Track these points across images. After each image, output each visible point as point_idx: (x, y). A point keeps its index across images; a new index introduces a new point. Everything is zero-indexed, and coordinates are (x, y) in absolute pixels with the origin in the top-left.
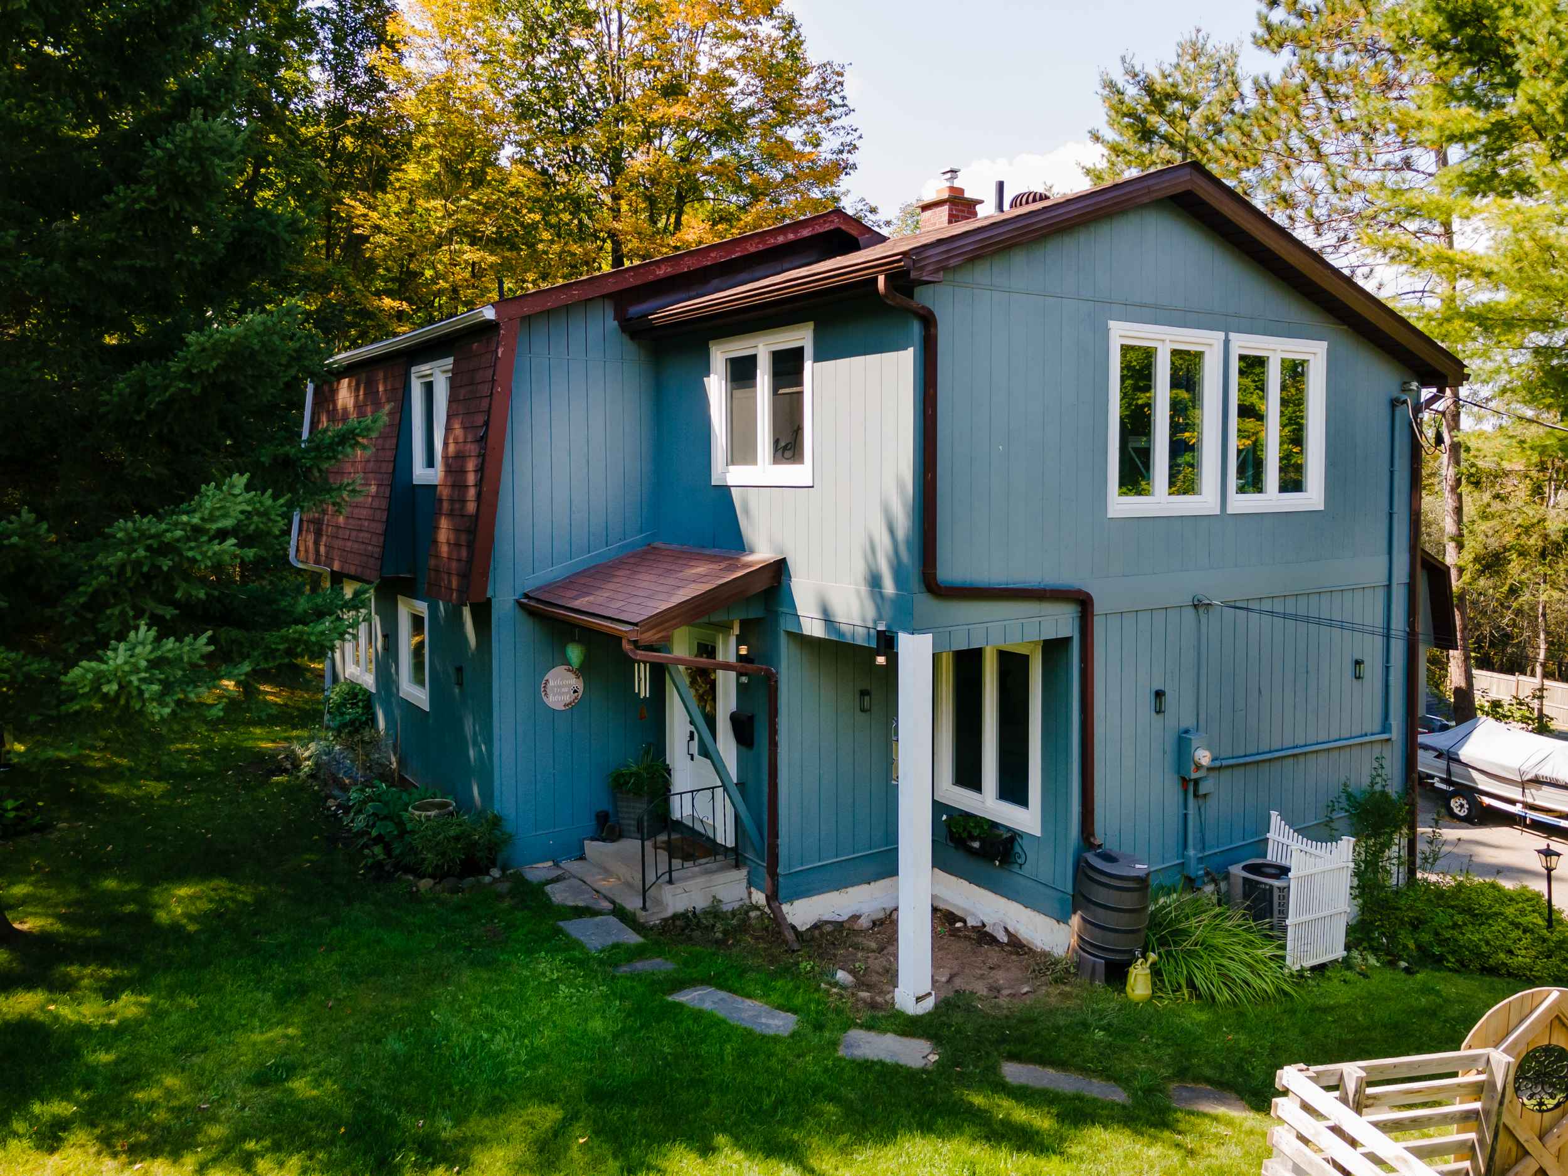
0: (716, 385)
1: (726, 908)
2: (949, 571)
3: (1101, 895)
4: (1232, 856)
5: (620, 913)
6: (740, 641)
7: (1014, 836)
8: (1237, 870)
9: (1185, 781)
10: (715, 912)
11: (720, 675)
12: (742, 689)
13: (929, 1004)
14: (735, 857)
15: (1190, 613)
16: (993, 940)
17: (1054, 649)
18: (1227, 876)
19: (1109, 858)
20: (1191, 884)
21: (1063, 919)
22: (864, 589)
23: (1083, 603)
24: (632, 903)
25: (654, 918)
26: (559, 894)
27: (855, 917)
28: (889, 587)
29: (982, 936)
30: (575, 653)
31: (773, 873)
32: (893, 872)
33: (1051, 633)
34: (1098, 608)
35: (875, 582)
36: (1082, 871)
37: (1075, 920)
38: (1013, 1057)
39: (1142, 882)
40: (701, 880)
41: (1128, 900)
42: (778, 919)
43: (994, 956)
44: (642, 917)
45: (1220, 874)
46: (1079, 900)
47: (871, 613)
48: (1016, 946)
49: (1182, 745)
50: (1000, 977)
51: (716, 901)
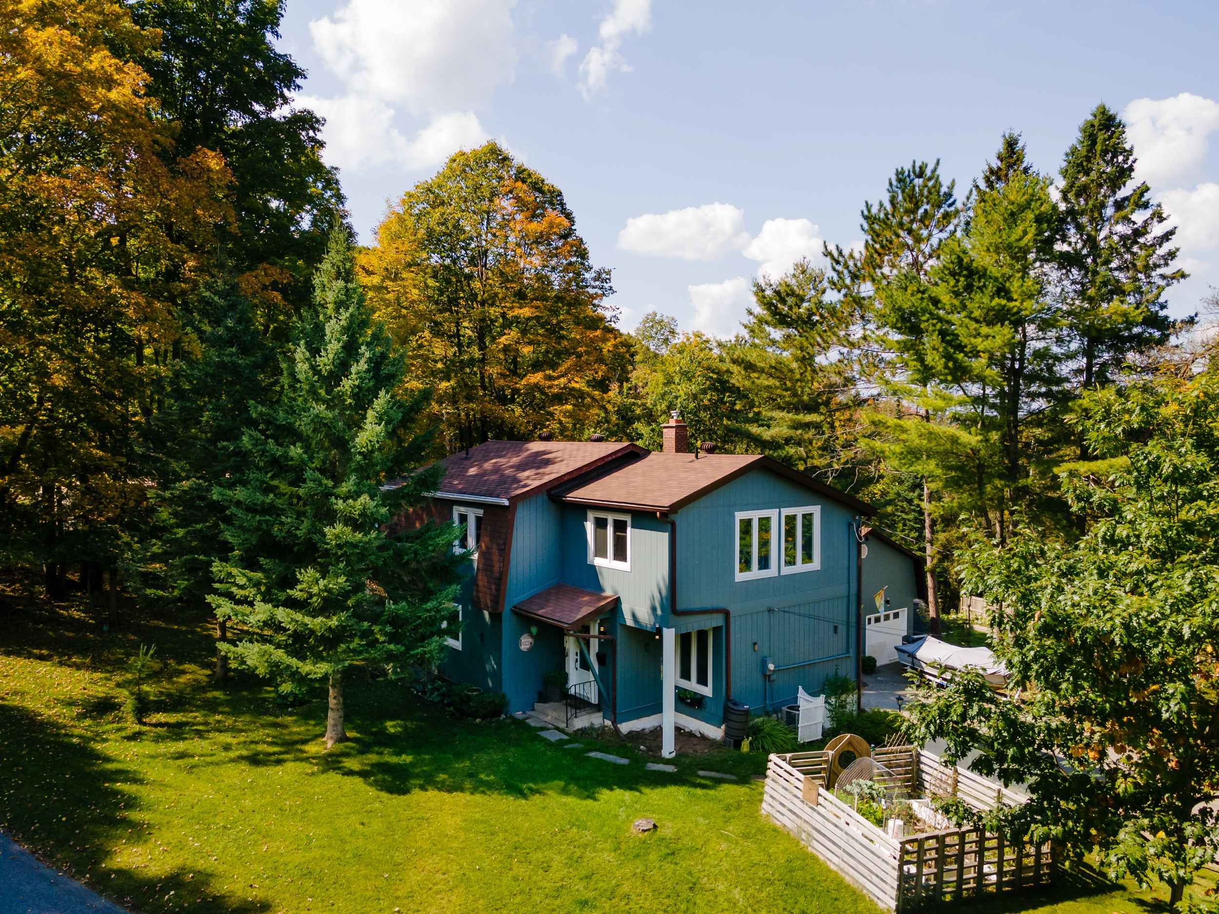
0: (590, 527)
1: (596, 726)
2: (681, 605)
3: (733, 717)
4: (783, 703)
5: (557, 729)
6: (600, 625)
7: (703, 697)
8: (785, 709)
9: (765, 676)
10: (592, 727)
11: (592, 640)
12: (600, 644)
13: (674, 754)
14: (598, 708)
15: (766, 614)
16: (695, 736)
17: (717, 630)
18: (781, 711)
19: (735, 704)
20: (768, 714)
21: (719, 727)
22: (650, 611)
23: (727, 614)
24: (562, 725)
25: (570, 730)
26: (532, 723)
27: (643, 730)
28: (659, 612)
29: (691, 734)
30: (534, 630)
31: (614, 713)
32: (661, 711)
33: (714, 624)
34: (732, 615)
35: (654, 609)
36: (727, 710)
37: (723, 727)
38: (702, 769)
39: (747, 712)
40: (587, 717)
41: (742, 718)
42: (617, 731)
43: (695, 741)
44: (567, 730)
45: (777, 711)
46: (725, 719)
47: (653, 620)
48: (703, 737)
49: (764, 663)
50: (698, 748)
51: (592, 724)
